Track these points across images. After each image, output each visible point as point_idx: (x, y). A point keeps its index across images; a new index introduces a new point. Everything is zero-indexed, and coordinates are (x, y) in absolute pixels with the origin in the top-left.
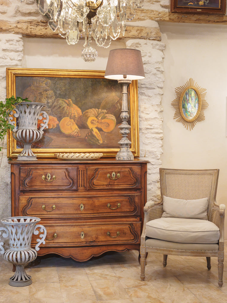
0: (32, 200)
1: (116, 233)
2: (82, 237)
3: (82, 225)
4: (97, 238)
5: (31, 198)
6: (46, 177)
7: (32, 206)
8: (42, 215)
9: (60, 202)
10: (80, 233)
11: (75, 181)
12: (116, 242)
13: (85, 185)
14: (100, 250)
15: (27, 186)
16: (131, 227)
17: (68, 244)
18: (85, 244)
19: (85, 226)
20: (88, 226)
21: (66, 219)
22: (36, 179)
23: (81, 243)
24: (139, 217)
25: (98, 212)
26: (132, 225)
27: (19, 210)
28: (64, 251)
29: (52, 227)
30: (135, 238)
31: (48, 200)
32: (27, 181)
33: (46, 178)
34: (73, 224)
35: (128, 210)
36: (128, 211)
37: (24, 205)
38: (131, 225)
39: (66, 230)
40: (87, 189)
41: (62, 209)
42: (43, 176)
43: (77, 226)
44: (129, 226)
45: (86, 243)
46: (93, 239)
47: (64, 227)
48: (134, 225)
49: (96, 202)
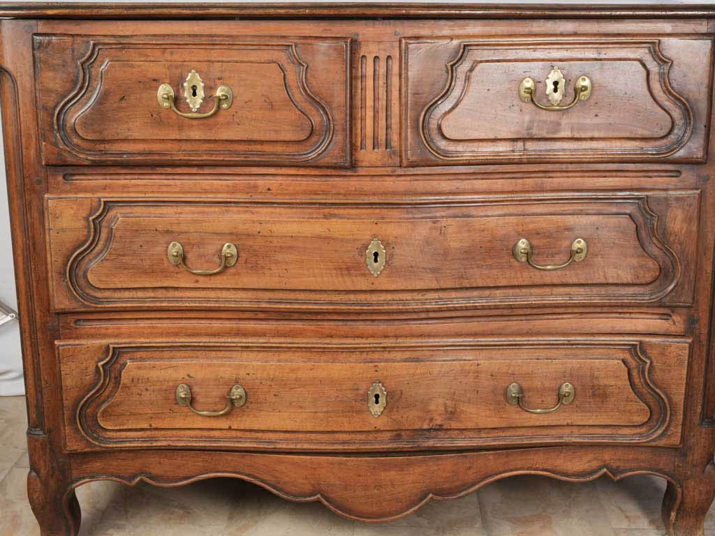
0: (111, 214)
1: (552, 390)
2: (377, 409)
3: (374, 350)
4: (452, 414)
5: (108, 205)
6: (177, 91)
7: (113, 245)
8: (171, 294)
9: (258, 228)
10: (363, 387)
11: (337, 117)
12: (553, 432)
13: (395, 137)
14: (469, 468)
15: (75, 140)
16: (633, 363)
17: (301, 441)
18: (393, 440)
19: (392, 355)
20: (407, 355)
21: (296, 316)
22: (124, 104)
23: (371, 436)
24: (684, 311)
25: (466, 284)
26: (644, 352)
27: (49, 266)
28: (282, 468)
29: (221, 354)
30: (655, 417)
31: (200, 217)
32: (75, 116)
33: (177, 100)
34: (327, 341)
35: (627, 277)
36: (625, 281)
37: (70, 238)
38: (638, 350)
39: (293, 370)
40: (405, 162)
41: (273, 267)
42: (164, 90)
43: (352, 350)
44: (627, 356)
45: (398, 437)
46: (431, 420)
47: (283, 356)
48: (653, 353)
49: (450, 230)
